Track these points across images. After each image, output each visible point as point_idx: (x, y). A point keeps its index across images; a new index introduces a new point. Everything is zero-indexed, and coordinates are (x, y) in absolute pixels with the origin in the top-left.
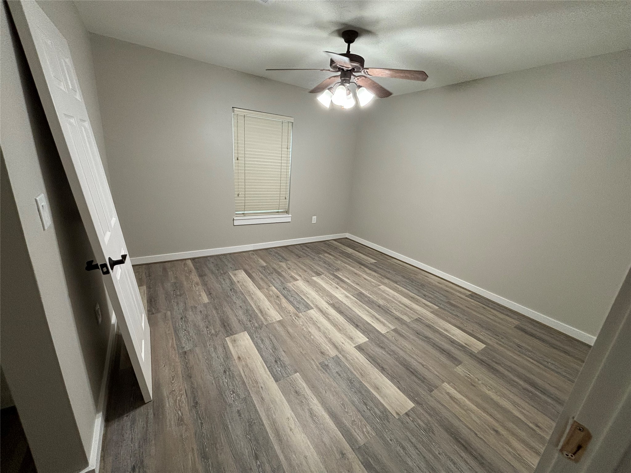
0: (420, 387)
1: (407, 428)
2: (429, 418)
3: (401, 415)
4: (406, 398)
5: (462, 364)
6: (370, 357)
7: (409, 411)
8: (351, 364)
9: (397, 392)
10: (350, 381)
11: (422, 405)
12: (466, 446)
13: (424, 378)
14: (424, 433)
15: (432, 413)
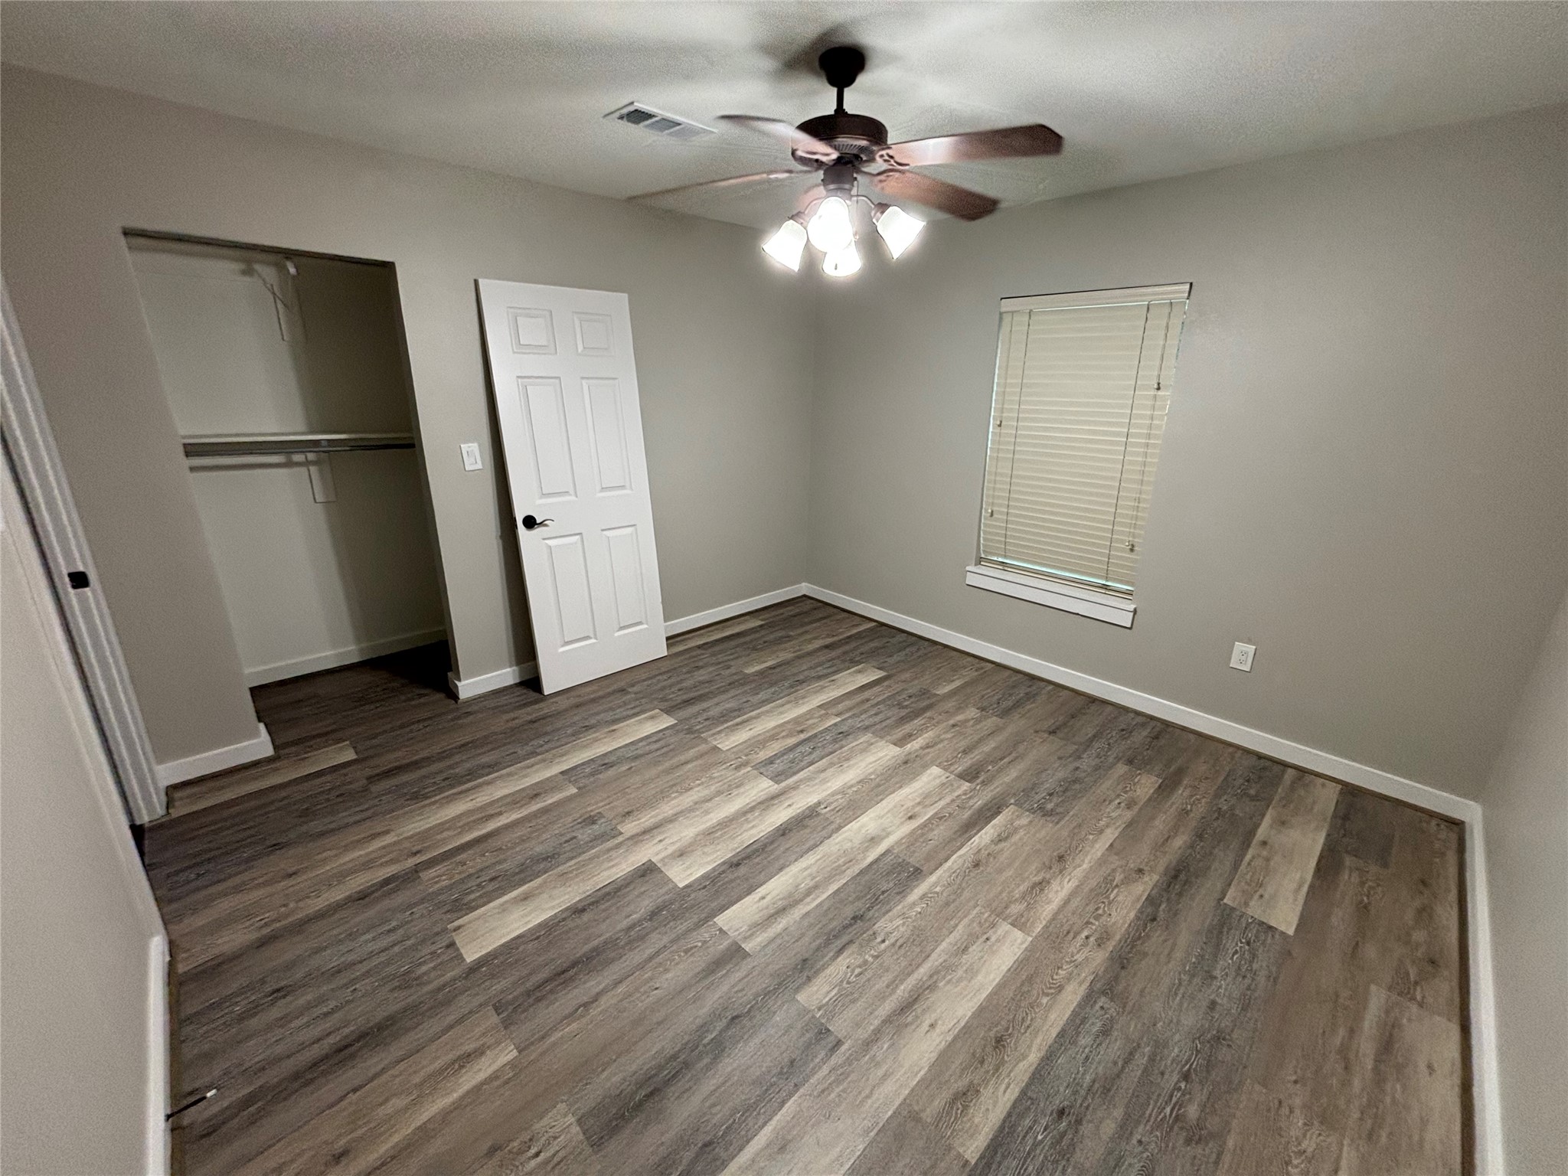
0: (514, 983)
1: (423, 941)
2: (430, 987)
3: (454, 934)
4: (490, 948)
5: (588, 1150)
6: (619, 889)
7: (458, 949)
8: (597, 856)
9: (508, 933)
10: (553, 857)
11: (466, 978)
12: (344, 1053)
13: (539, 1000)
14: (402, 969)
15: (440, 996)
